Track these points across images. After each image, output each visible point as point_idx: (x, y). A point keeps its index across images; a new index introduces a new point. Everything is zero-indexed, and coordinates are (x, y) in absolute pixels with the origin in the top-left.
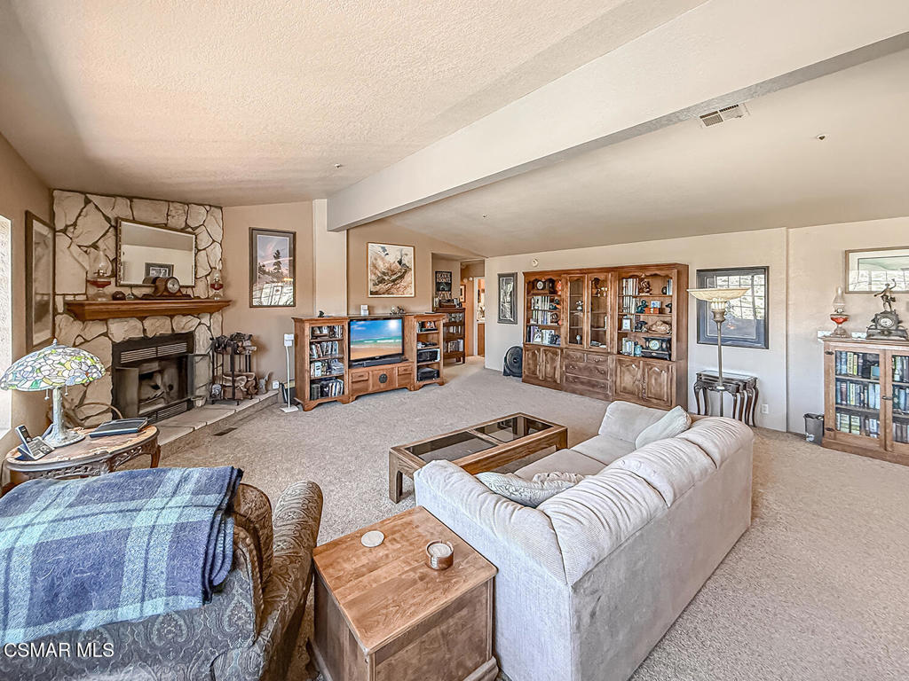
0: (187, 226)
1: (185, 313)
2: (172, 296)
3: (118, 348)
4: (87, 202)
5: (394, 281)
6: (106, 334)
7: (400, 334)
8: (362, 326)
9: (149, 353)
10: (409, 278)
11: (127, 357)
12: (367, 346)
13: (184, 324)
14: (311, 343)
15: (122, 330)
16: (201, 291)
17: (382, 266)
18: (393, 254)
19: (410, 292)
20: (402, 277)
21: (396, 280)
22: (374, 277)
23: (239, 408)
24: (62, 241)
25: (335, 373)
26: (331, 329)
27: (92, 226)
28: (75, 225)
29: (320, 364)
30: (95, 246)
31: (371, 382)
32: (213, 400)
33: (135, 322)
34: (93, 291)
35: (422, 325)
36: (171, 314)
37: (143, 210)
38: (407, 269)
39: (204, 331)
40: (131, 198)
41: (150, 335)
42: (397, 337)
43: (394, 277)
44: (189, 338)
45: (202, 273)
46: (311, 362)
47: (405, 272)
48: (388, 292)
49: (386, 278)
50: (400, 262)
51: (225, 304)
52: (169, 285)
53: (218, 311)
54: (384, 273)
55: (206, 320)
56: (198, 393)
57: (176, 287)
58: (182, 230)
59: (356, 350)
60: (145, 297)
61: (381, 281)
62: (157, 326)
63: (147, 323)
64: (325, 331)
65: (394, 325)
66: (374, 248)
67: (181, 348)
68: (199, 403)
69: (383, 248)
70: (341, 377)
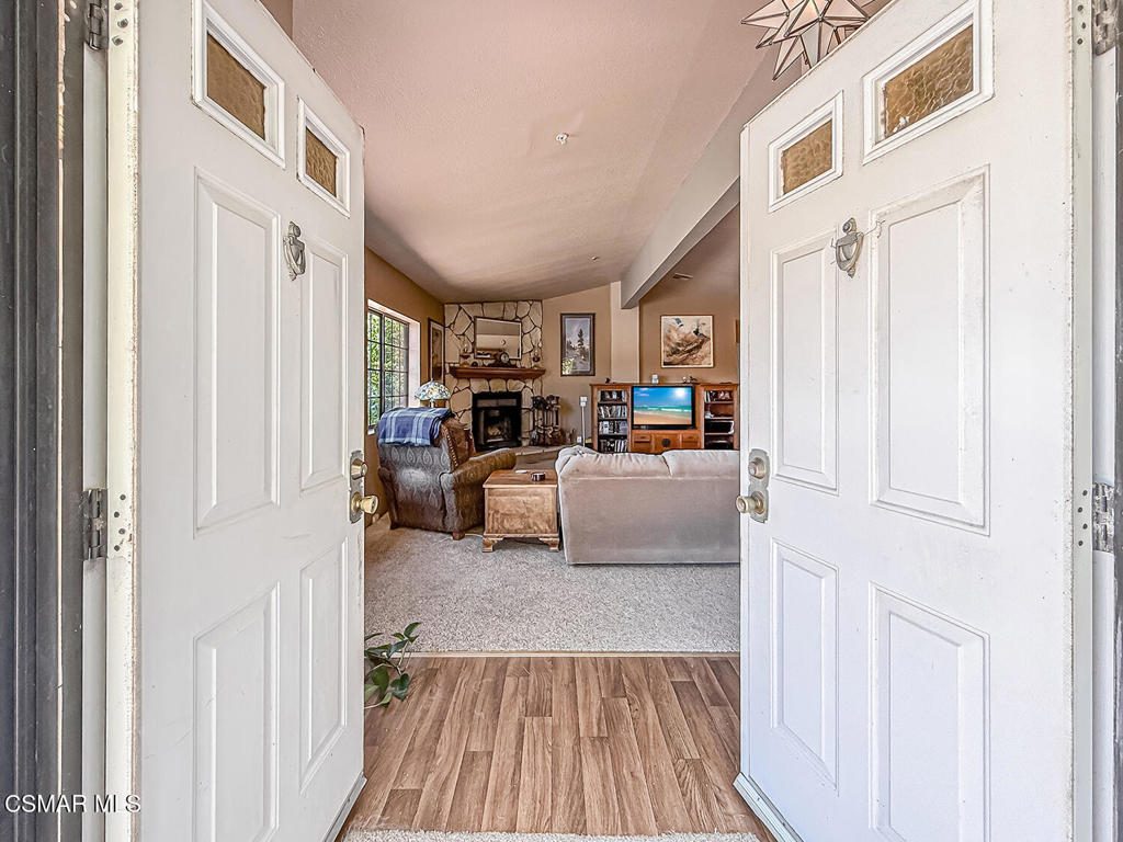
0: (517, 317)
1: (515, 377)
2: (504, 365)
3: (476, 397)
4: (460, 308)
5: (689, 351)
6: (469, 388)
7: (690, 403)
8: (645, 392)
9: (493, 403)
10: (708, 347)
11: (483, 403)
12: (650, 413)
13: (515, 385)
14: (599, 405)
15: (477, 386)
16: (526, 363)
17: (676, 337)
18: (689, 325)
19: (709, 362)
20: (699, 347)
21: (691, 350)
22: (668, 349)
23: (546, 450)
24: (448, 332)
25: (621, 433)
26: (619, 394)
27: (462, 324)
28: (454, 323)
29: (607, 423)
30: (463, 334)
31: (653, 444)
32: (534, 443)
33: (485, 382)
34: (462, 361)
35: (715, 396)
36: (506, 378)
37: (489, 310)
38: (705, 339)
39: (529, 391)
40: (482, 303)
41: (493, 391)
42: (685, 407)
43: (689, 348)
44: (518, 396)
45: (526, 350)
46: (599, 421)
47: (702, 343)
48: (682, 362)
49: (681, 349)
50: (696, 332)
51: (541, 372)
52: (502, 358)
53: (537, 377)
54: (679, 344)
55: (530, 384)
56: (524, 436)
57: (507, 359)
58: (513, 321)
59: (640, 416)
60: (490, 365)
61: (675, 352)
62: (498, 386)
63: (491, 382)
64: (615, 396)
65: (681, 394)
66: (668, 321)
67: (513, 402)
68: (525, 443)
69: (678, 320)
70: (625, 437)
